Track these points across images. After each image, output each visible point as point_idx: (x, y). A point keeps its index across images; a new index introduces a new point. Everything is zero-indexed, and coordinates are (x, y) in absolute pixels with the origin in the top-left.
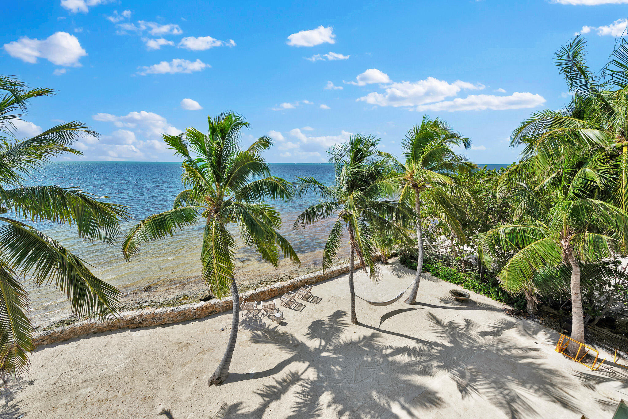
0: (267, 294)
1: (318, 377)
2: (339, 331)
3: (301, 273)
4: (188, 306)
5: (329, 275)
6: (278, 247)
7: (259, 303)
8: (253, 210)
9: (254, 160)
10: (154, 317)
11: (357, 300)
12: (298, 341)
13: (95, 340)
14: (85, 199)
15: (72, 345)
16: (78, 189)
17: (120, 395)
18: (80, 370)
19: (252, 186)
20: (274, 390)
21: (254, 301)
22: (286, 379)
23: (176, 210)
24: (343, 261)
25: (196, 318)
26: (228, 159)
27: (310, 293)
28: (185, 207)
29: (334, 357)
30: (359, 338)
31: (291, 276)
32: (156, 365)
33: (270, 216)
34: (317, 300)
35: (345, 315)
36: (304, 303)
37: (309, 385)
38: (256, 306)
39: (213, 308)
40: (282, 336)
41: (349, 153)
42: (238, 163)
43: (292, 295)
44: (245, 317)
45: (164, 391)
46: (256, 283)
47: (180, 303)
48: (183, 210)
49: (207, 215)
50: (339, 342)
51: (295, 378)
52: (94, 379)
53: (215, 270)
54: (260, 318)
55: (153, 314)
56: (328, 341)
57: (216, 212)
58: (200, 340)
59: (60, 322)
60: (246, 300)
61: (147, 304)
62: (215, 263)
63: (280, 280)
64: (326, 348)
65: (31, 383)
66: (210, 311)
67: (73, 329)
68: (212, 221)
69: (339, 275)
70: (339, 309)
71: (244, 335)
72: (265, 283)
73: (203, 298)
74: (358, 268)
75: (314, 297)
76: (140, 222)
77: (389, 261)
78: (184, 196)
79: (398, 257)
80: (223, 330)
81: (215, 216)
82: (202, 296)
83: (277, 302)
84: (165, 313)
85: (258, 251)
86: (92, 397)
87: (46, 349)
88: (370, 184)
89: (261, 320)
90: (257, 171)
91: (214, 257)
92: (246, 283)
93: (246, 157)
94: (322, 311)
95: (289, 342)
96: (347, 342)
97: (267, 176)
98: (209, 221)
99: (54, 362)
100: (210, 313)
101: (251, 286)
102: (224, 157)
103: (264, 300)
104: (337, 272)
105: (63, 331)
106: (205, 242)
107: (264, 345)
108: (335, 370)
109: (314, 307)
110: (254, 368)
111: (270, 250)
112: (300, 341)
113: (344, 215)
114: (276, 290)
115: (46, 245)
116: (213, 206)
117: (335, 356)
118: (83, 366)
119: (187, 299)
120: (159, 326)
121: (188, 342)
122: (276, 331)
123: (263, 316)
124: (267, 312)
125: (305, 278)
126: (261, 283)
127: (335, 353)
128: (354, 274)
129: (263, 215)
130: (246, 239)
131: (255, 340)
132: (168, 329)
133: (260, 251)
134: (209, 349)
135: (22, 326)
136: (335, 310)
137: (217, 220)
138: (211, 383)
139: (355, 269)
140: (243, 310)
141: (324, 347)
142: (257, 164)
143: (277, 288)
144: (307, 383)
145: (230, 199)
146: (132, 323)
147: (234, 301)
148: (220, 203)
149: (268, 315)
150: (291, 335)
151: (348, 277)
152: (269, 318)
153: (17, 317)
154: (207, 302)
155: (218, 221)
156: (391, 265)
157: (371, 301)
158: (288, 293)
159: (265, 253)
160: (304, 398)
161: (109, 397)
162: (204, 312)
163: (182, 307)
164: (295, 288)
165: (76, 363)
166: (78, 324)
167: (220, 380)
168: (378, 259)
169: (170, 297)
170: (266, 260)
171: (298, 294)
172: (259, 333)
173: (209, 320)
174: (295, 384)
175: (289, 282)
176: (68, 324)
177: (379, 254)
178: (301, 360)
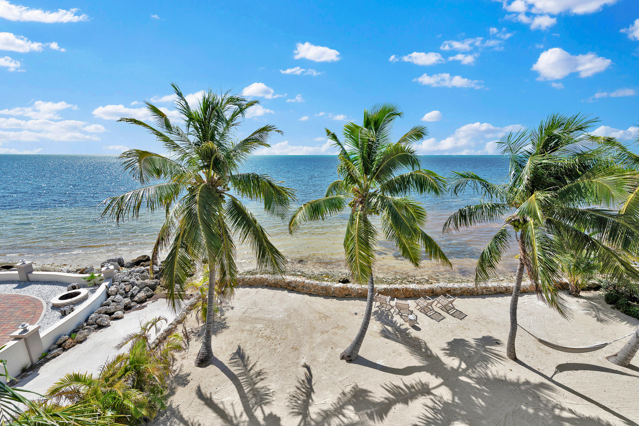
0: (402, 292)
1: (453, 400)
2: (486, 360)
3: (442, 280)
4: (329, 283)
5: (480, 291)
6: (420, 246)
7: (392, 299)
8: (396, 203)
9: (404, 152)
10: (304, 285)
11: (519, 331)
12: (431, 351)
13: (266, 291)
14: (270, 184)
15: (254, 290)
16: (266, 176)
17: (278, 337)
18: (257, 310)
19: (398, 179)
20: (401, 391)
21: (387, 295)
22: (414, 385)
23: (328, 198)
24: (501, 278)
25: (334, 296)
26: (378, 152)
27: (452, 304)
28: (335, 196)
29: (475, 387)
30: (518, 380)
31: (430, 280)
32: (303, 325)
33: (414, 212)
34: (461, 315)
35: (499, 344)
36: (444, 314)
37: (441, 403)
38: (389, 301)
39: (349, 291)
40: (413, 340)
41: (536, 141)
42: (387, 155)
43: (429, 301)
44: (378, 309)
45: (307, 348)
46: (390, 278)
47: (323, 280)
48: (334, 199)
49: (353, 205)
50: (486, 374)
51: (425, 390)
52: (264, 320)
53: (357, 258)
54: (392, 314)
55: (303, 282)
56: (471, 365)
57: (361, 203)
58: (336, 316)
59: (248, 272)
60: (380, 293)
61: (299, 273)
62: (357, 250)
63: (416, 282)
64: (467, 373)
65: (232, 308)
66: (346, 294)
67: (255, 279)
68: (357, 211)
69: (495, 294)
70: (490, 335)
71: (375, 326)
72: (399, 281)
73: (341, 280)
74: (525, 292)
75: (457, 310)
76: (302, 205)
77: (582, 294)
78: (336, 186)
79: (601, 293)
80: (356, 314)
81: (360, 206)
82: (340, 278)
83: (411, 303)
84: (312, 284)
85: (398, 247)
86: (262, 332)
87: (241, 288)
88: (566, 184)
89: (392, 317)
90: (407, 164)
91: (356, 245)
92: (381, 276)
93: (397, 149)
94: (465, 329)
95: (421, 349)
96: (497, 377)
97: (417, 168)
98: (354, 211)
99: (244, 298)
100: (346, 295)
101: (385, 280)
102: (374, 150)
103: (398, 298)
104: (493, 289)
105: (250, 279)
106: (348, 230)
107: (394, 342)
108: (476, 402)
109: (455, 322)
110: (382, 361)
111: (411, 248)
112: (434, 353)
113: (514, 221)
114: (411, 291)
115: (247, 215)
116: (360, 197)
117: (478, 386)
118: (258, 307)
119: (328, 277)
120: (307, 294)
121: (327, 314)
122: (407, 332)
123: (395, 314)
124: (400, 311)
125: (448, 287)
126: (396, 279)
127: (478, 383)
128: (519, 298)
129: (407, 210)
130: (387, 233)
131: (385, 334)
132: (313, 299)
133: (400, 247)
134: (343, 327)
135: (232, 269)
136: (486, 334)
137: (361, 210)
138: (343, 358)
139: (520, 292)
140: (377, 301)
141: (465, 370)
142: (407, 156)
143: (413, 289)
144: (439, 401)
145: (375, 192)
146: (289, 286)
147: (369, 290)
148: (366, 195)
149: (400, 314)
150: (425, 343)
151: (508, 300)
152: (402, 318)
153: (230, 262)
154: (345, 285)
155: (362, 212)
156: (585, 301)
157: (543, 339)
158: (425, 298)
159: (405, 250)
160: (434, 415)
161: (272, 337)
162: (341, 293)
163: (325, 284)
164: (433, 294)
165: (255, 304)
166: (258, 276)
167: (350, 358)
168: (564, 287)
169: (317, 272)
170: (406, 258)
171: (436, 302)
172: (389, 328)
173: (345, 301)
174: (425, 396)
175: (427, 286)
176: (252, 274)
177: (565, 280)
178: (433, 374)
